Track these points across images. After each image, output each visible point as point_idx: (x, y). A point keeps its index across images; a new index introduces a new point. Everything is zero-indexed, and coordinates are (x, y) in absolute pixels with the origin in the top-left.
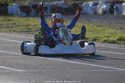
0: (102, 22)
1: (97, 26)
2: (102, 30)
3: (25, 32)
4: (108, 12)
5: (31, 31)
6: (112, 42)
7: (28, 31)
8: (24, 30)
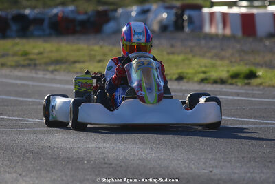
0: (172, 46)
1: (168, 54)
2: (183, 60)
3: (23, 66)
4: (171, 28)
5: (35, 65)
6: (219, 81)
7: (29, 65)
8: (22, 63)
